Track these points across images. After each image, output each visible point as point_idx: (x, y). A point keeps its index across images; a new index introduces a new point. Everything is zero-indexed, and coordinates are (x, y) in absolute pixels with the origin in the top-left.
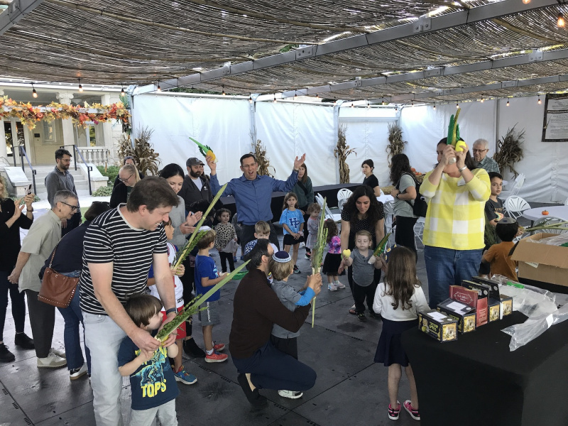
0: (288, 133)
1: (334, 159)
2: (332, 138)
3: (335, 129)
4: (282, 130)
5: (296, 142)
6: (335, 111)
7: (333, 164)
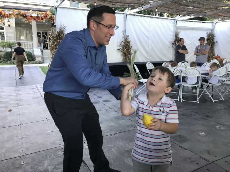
0: (145, 33)
1: (172, 48)
2: (172, 37)
3: (173, 32)
4: (142, 31)
5: (150, 38)
6: (174, 23)
7: (172, 51)
